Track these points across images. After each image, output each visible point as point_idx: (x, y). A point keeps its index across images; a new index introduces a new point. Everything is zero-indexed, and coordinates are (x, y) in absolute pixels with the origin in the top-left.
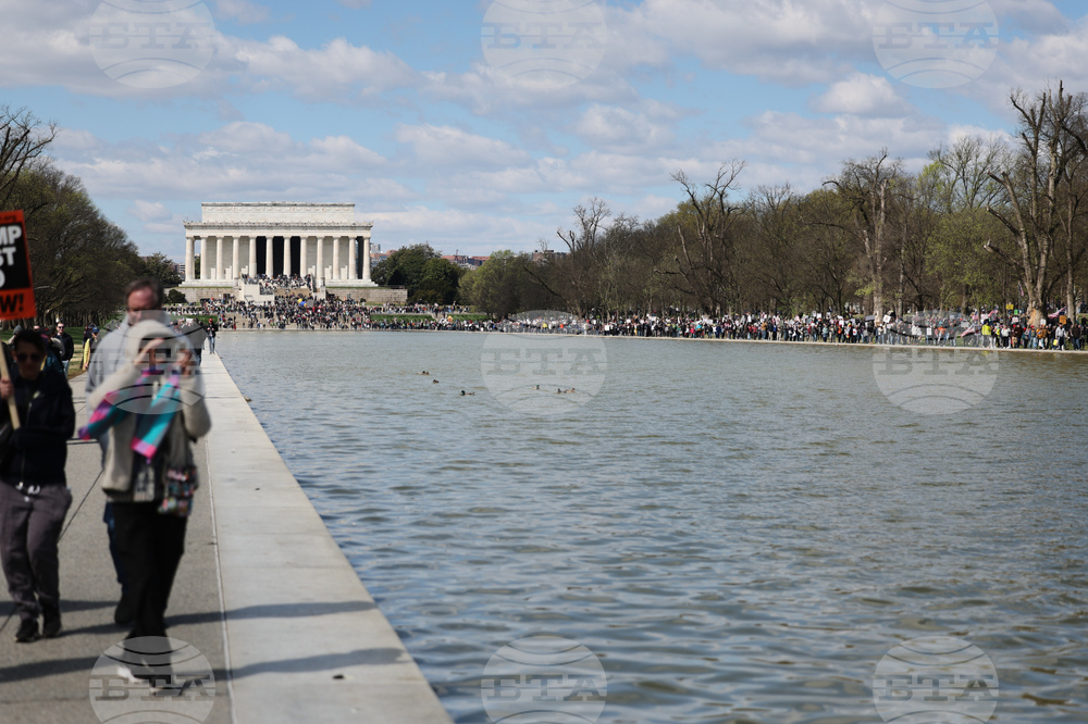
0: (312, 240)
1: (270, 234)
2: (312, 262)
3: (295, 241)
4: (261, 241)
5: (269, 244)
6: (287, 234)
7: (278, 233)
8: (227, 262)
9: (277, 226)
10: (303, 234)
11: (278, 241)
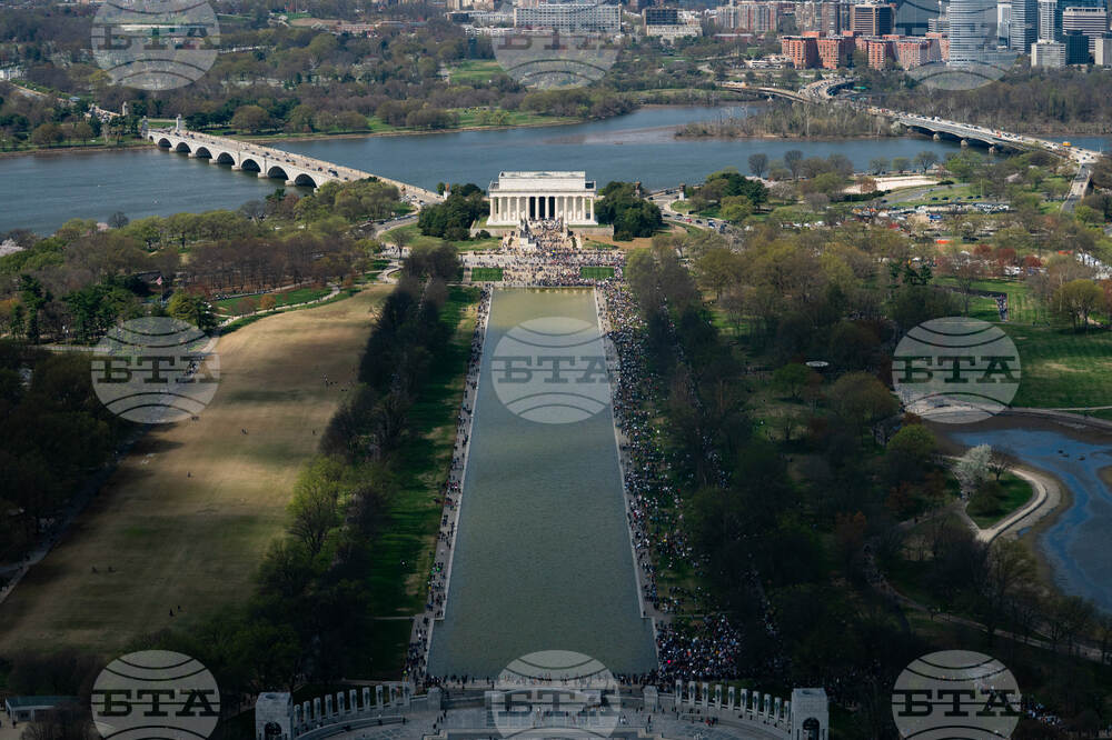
0: (561, 199)
1: (537, 195)
2: (561, 208)
3: (552, 200)
4: (532, 199)
5: (537, 201)
6: (547, 196)
7: (542, 195)
8: (514, 208)
9: (542, 191)
10: (556, 195)
11: (542, 200)
